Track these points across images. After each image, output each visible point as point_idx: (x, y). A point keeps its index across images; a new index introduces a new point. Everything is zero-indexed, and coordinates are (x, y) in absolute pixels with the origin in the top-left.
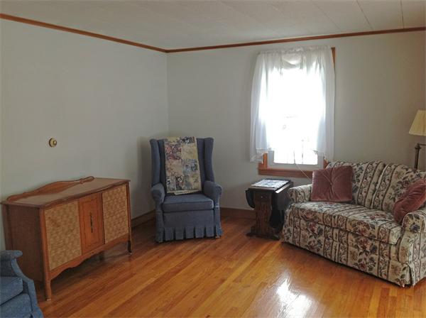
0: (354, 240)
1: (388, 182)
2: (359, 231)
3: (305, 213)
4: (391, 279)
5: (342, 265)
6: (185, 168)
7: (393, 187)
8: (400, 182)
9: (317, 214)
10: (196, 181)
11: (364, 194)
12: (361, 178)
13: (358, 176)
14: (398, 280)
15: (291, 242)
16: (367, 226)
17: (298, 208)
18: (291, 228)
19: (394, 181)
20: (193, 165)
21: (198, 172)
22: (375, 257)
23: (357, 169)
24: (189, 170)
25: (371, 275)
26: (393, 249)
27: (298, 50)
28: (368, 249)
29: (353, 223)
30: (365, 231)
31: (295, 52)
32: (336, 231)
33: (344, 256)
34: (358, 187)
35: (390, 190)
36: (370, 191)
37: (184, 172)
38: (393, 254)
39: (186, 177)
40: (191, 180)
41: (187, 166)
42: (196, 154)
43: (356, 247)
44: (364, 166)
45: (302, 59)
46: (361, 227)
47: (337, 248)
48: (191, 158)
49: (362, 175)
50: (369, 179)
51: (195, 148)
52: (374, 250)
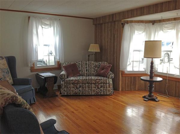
0: (94, 85)
1: (90, 67)
2: (97, 82)
3: (73, 81)
4: (108, 94)
5: (90, 95)
6: (3, 73)
7: (93, 68)
8: (94, 66)
9: (79, 80)
10: (10, 79)
11: (84, 72)
12: (80, 67)
13: (79, 66)
14: (110, 93)
15: (66, 94)
16: (100, 80)
17: (70, 80)
18: (66, 89)
19: (92, 66)
20: (7, 71)
21: (10, 74)
22: (102, 89)
23: (78, 64)
24: (5, 73)
25: (101, 95)
26: (108, 85)
27: (47, 18)
28: (99, 87)
29: (95, 80)
30: (99, 82)
31: (46, 19)
32: (87, 85)
33: (90, 92)
34: (80, 70)
35: (92, 69)
36: (85, 70)
37: (3, 75)
38: (108, 86)
39: (5, 78)
40: (8, 79)
41: (4, 72)
42: (7, 65)
43: (95, 88)
44: (80, 63)
45: (50, 22)
46: (98, 81)
47: (88, 90)
48: (5, 67)
49: (80, 66)
50: (83, 67)
51: (6, 62)
52: (101, 87)
